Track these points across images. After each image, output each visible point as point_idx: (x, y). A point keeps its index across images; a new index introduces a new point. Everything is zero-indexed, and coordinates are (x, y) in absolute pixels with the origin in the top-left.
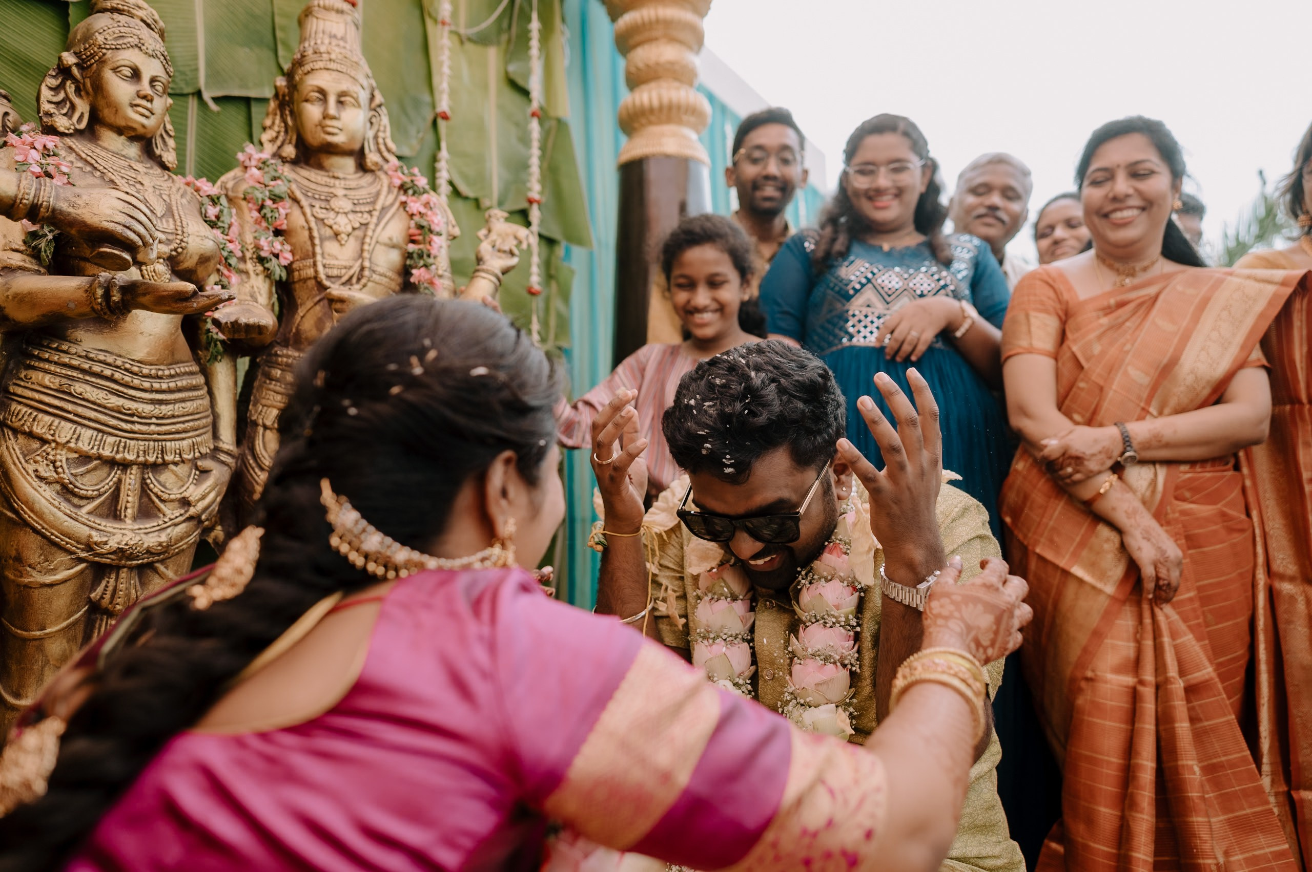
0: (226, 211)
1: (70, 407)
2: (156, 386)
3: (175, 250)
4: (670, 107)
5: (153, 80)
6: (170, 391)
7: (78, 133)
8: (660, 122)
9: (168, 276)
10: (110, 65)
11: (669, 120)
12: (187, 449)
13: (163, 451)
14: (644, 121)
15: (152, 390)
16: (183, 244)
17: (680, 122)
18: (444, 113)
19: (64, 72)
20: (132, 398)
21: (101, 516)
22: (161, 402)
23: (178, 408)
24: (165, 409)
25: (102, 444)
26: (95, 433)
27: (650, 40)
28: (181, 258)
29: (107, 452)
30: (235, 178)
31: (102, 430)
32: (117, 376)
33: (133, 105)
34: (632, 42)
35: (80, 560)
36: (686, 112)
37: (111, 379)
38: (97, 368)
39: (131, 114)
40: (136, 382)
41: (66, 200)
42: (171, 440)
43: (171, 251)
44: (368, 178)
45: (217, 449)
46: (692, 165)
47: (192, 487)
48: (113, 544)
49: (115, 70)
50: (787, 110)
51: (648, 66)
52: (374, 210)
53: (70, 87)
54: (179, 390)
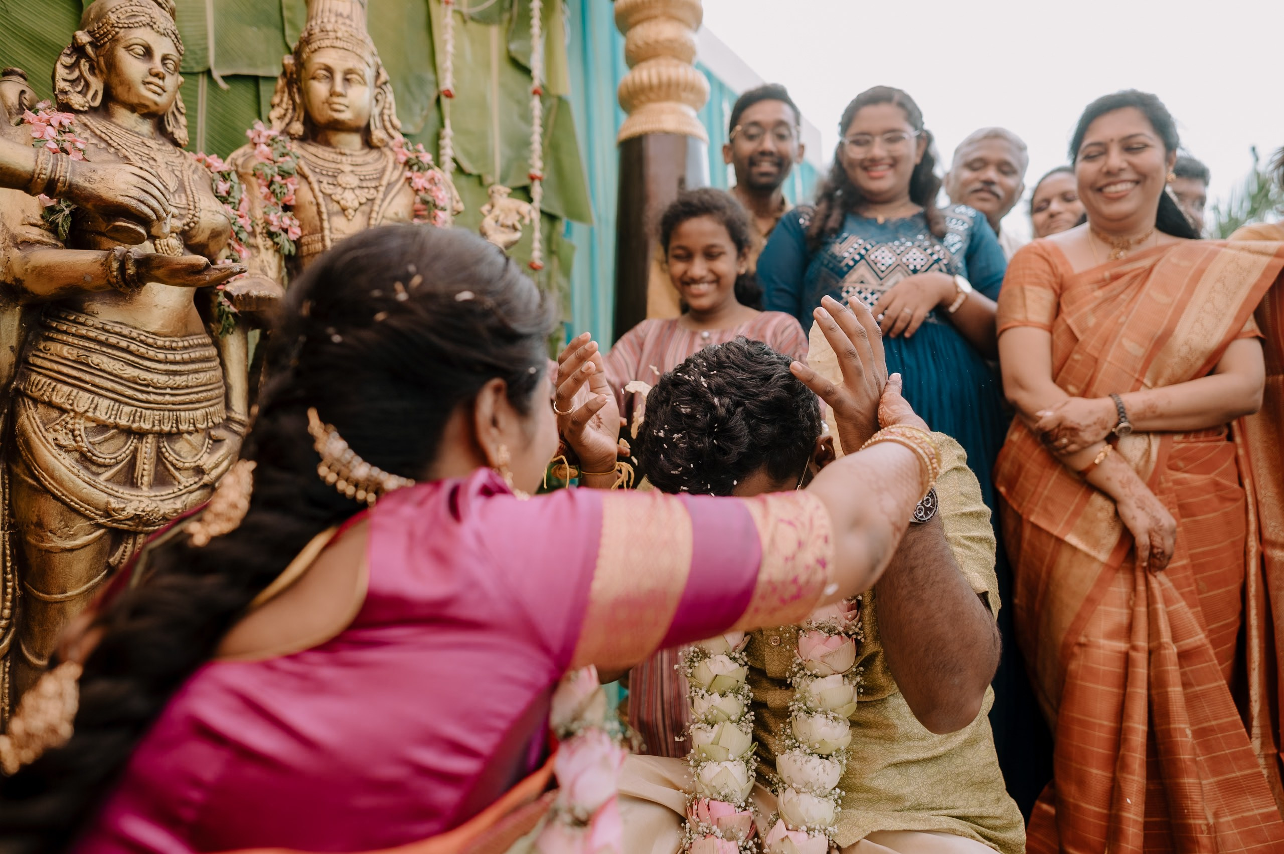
0: (236, 186)
1: (87, 377)
2: (171, 357)
3: (188, 224)
4: (669, 85)
5: (165, 58)
6: (184, 362)
7: (93, 110)
8: (659, 99)
9: (181, 250)
10: (123, 43)
11: (668, 98)
12: (200, 419)
13: (177, 421)
14: (643, 98)
15: (166, 362)
16: (195, 219)
17: (679, 99)
18: (448, 91)
19: (78, 50)
20: (148, 369)
21: (119, 483)
22: (175, 373)
23: (192, 379)
24: (179, 380)
25: (119, 414)
26: (112, 403)
27: (649, 19)
28: (194, 232)
29: (123, 422)
30: (244, 155)
31: (119, 399)
32: (133, 347)
33: (145, 83)
34: (632, 20)
35: (99, 526)
36: (685, 90)
37: (126, 350)
38: (113, 340)
39: (144, 91)
40: (151, 353)
41: (82, 175)
42: (185, 410)
43: (184, 225)
44: (375, 154)
45: (229, 419)
46: (690, 142)
47: (206, 456)
48: (130, 510)
49: (128, 48)
50: (782, 86)
51: (647, 44)
52: (381, 185)
53: (85, 66)
54: (193, 361)
